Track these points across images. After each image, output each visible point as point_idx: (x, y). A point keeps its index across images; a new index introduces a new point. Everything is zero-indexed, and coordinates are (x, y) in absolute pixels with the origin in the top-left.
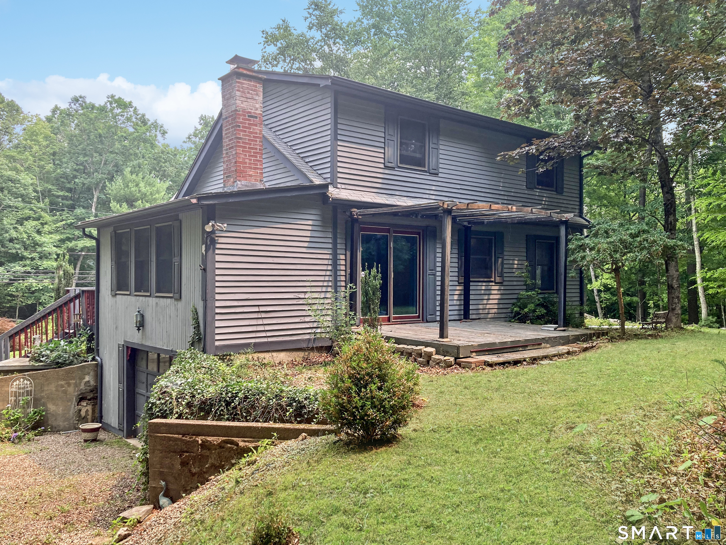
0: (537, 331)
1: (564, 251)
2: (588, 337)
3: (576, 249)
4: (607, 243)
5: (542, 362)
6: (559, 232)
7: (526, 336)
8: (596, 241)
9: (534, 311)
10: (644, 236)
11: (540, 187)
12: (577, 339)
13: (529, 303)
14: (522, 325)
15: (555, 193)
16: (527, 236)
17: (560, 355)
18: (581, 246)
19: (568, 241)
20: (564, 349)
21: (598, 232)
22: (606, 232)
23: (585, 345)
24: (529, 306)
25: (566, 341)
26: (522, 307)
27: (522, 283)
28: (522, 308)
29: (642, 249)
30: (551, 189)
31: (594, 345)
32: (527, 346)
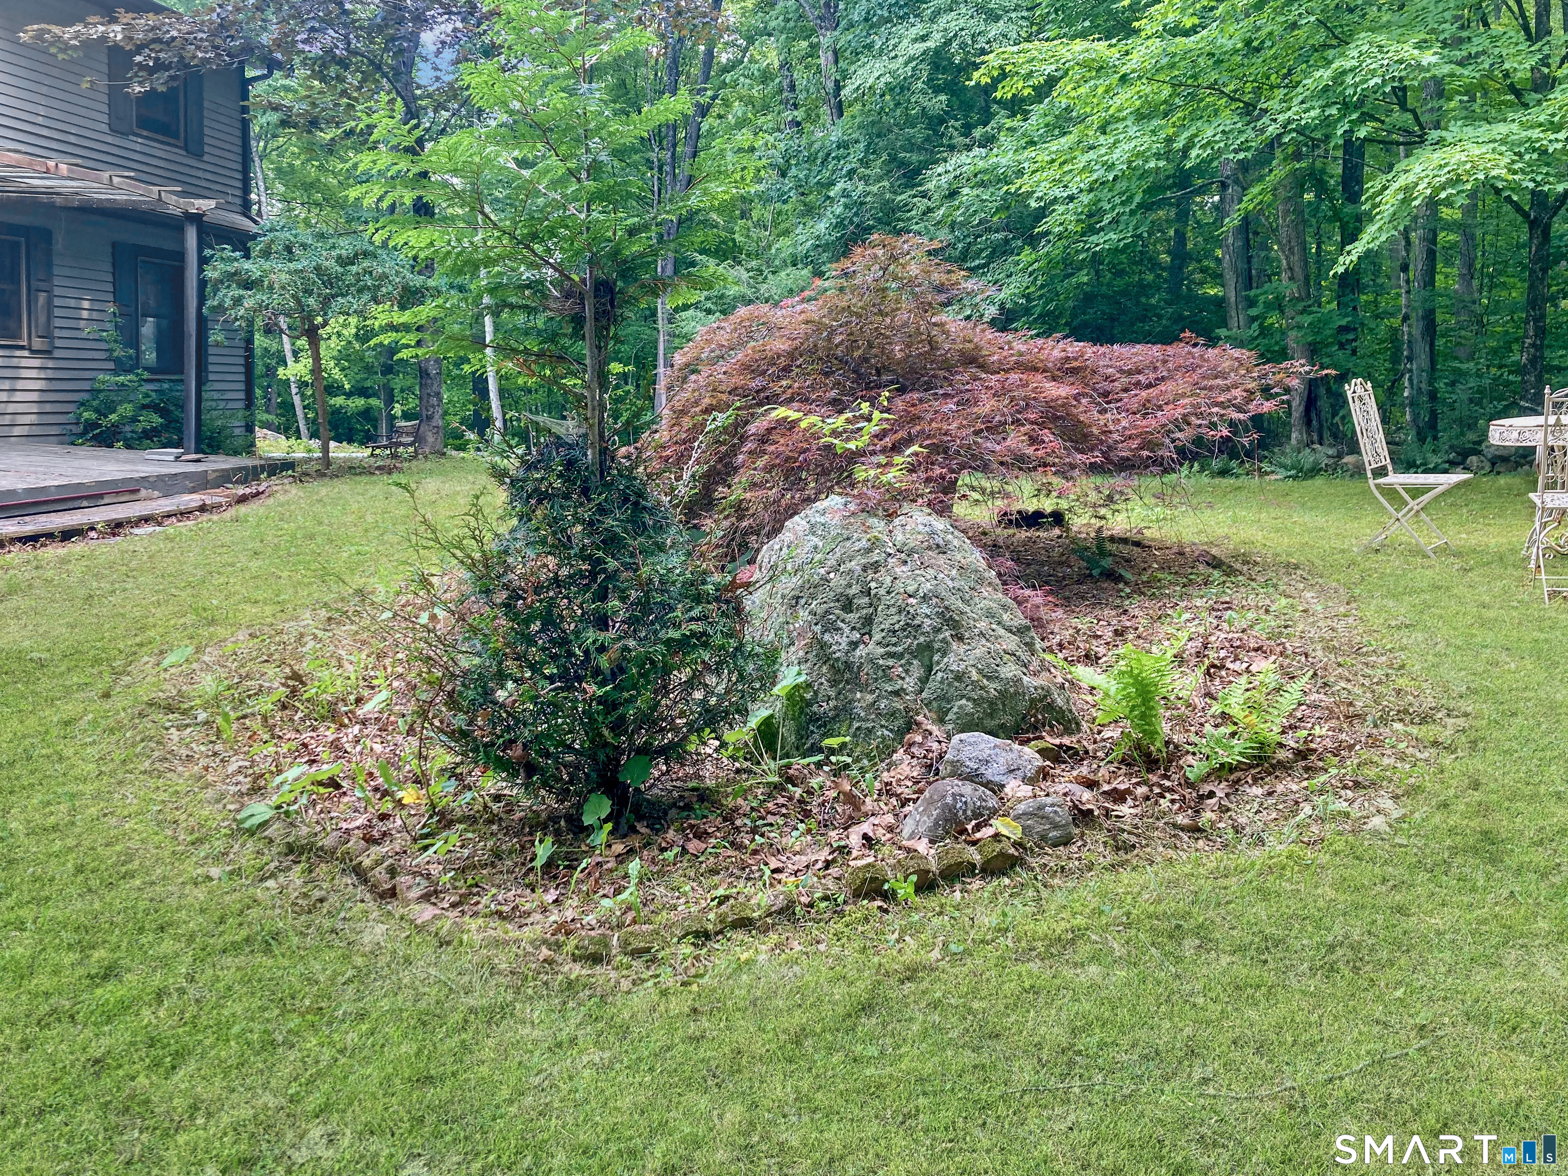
0: (132, 462)
1: (195, 284)
2: (250, 475)
3: (222, 282)
4: (289, 272)
5: (136, 531)
6: (182, 241)
7: (101, 474)
8: (267, 266)
9: (134, 420)
10: (366, 264)
11: (145, 133)
12: (224, 478)
13: (121, 402)
14: (103, 452)
15: (183, 153)
16: (114, 245)
17: (183, 514)
18: (235, 274)
19: (203, 261)
20: (192, 500)
21: (270, 247)
22: (289, 249)
23: (241, 490)
24: (120, 409)
25: (202, 483)
26: (103, 411)
27: (103, 355)
28: (102, 413)
29: (360, 291)
30: (172, 141)
31: (261, 489)
32: (101, 496)
